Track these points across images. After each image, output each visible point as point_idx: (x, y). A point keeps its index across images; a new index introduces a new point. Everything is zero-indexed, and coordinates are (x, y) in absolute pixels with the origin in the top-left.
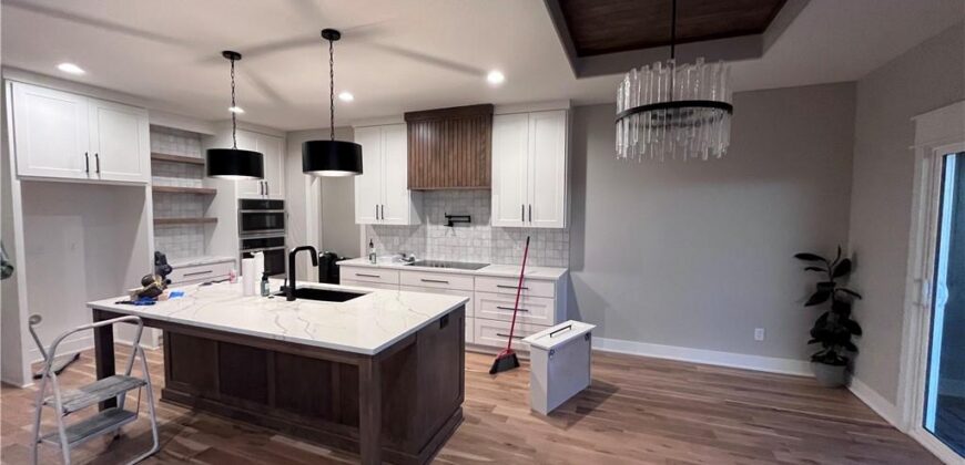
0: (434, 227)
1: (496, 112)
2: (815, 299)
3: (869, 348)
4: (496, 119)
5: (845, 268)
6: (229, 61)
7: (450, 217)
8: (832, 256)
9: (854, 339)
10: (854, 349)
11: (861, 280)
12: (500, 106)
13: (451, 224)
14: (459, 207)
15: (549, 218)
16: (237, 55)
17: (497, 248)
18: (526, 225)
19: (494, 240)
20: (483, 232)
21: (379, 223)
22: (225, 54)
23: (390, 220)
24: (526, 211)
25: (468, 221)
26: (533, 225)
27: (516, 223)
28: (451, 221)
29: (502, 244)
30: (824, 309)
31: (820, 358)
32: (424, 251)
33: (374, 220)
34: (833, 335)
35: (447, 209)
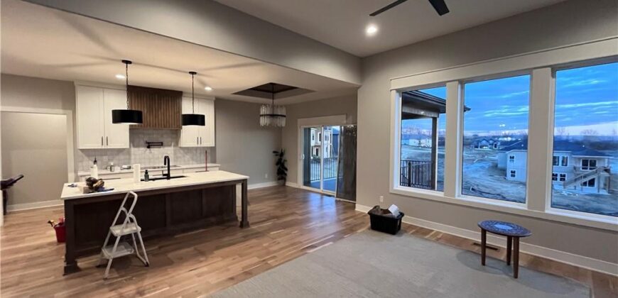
0: (136, 149)
1: (184, 95)
2: (277, 164)
4: (183, 98)
5: (282, 154)
6: (125, 65)
7: (149, 143)
8: (280, 152)
9: (286, 172)
11: (286, 157)
12: (186, 93)
13: (149, 147)
14: (155, 137)
15: (209, 142)
16: (130, 62)
17: (177, 158)
18: (199, 145)
19: (175, 154)
20: (168, 151)
21: (103, 147)
22: (124, 61)
23: (113, 145)
24: (199, 140)
25: (161, 144)
26: (202, 146)
27: (194, 144)
28: (149, 145)
29: (180, 155)
30: (279, 166)
31: (279, 179)
32: (129, 163)
33: (98, 146)
34: (281, 171)
35: (147, 139)
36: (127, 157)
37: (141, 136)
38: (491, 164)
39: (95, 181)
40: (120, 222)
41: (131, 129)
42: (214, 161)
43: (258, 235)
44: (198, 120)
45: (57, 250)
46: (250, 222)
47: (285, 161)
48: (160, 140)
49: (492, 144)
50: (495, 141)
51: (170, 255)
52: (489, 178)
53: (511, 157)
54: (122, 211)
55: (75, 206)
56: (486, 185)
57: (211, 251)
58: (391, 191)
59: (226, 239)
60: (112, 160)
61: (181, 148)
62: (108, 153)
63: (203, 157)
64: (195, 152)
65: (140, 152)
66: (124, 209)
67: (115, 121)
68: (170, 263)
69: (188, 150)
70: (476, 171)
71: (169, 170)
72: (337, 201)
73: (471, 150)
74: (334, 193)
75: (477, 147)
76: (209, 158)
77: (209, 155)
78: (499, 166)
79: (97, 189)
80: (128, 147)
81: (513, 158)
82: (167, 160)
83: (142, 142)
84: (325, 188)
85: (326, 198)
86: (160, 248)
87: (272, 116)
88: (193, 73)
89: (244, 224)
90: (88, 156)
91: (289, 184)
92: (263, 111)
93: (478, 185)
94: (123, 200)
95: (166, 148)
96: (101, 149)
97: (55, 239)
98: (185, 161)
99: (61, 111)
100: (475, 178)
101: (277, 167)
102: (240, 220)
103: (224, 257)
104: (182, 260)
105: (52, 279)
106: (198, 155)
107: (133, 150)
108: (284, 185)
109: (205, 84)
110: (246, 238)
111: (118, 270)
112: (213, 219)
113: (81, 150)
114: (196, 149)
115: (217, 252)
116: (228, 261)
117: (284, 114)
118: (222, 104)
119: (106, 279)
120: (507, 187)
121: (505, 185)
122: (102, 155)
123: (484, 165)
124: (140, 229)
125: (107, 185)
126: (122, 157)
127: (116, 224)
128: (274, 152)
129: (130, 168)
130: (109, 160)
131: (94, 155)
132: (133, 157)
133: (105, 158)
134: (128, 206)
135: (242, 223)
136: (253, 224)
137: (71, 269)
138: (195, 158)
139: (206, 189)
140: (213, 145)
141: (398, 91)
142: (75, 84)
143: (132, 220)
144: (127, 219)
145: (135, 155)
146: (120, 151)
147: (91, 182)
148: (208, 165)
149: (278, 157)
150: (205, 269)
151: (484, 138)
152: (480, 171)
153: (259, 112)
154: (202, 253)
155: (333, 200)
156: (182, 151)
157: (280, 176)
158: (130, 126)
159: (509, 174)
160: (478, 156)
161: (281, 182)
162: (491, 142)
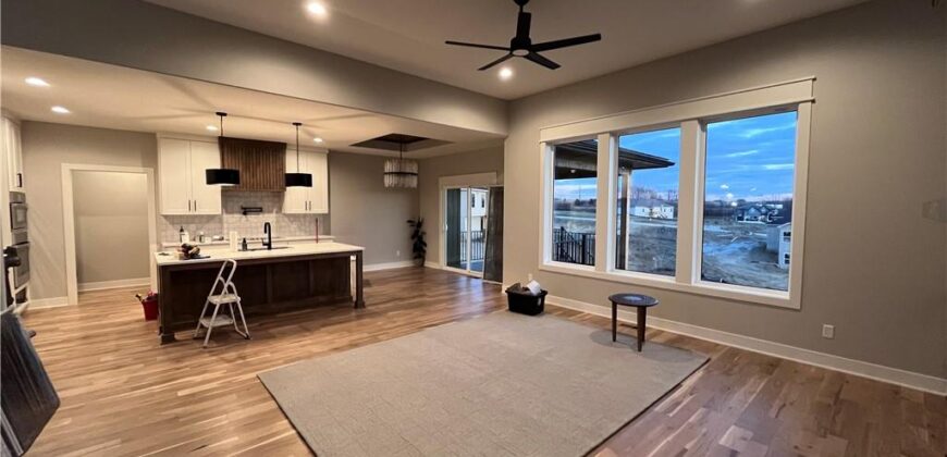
0: (230, 216)
1: (287, 148)
2: (413, 237)
3: (429, 250)
4: (287, 152)
5: (420, 225)
6: (220, 116)
7: (245, 208)
8: (417, 221)
9: (424, 248)
10: (424, 252)
11: (424, 228)
12: (289, 145)
13: (245, 213)
14: (251, 202)
15: (321, 207)
16: (225, 115)
17: (281, 227)
18: (308, 212)
19: (278, 222)
20: (270, 218)
21: (191, 213)
22: (218, 114)
23: (203, 211)
24: (308, 205)
25: (260, 210)
26: (312, 212)
27: (302, 211)
28: (246, 211)
29: (283, 224)
30: (416, 240)
31: (415, 258)
32: (221, 233)
33: (184, 211)
34: (418, 248)
35: (242, 203)
36: (218, 225)
37: (236, 199)
38: (757, 245)
39: (190, 248)
40: (218, 292)
41: (224, 191)
42: (328, 233)
43: (373, 315)
44: (304, 180)
45: (147, 326)
46: (367, 303)
47: (424, 233)
48: (259, 205)
49: (766, 214)
50: (770, 210)
51: (272, 331)
52: (752, 266)
53: (785, 234)
54: (220, 281)
55: (172, 273)
56: (746, 275)
57: (317, 328)
58: (540, 267)
59: (335, 319)
60: (201, 229)
61: (285, 214)
62: (197, 221)
63: (313, 227)
64: (302, 220)
65: (236, 218)
66: (222, 279)
67: (210, 182)
68: (272, 337)
69: (294, 217)
70: (733, 254)
71: (270, 238)
72: (484, 283)
73: (731, 224)
74: (481, 274)
75: (741, 219)
76: (321, 230)
77: (322, 224)
78: (769, 247)
79: (194, 256)
80: (220, 213)
81: (789, 234)
82: (267, 227)
83: (237, 208)
84: (473, 269)
85: (473, 281)
86: (261, 325)
87: (399, 174)
88: (297, 124)
89: (359, 304)
90: (173, 224)
91: (429, 264)
92: (388, 167)
93: (732, 276)
94: (219, 269)
95: (266, 215)
96: (187, 216)
97: (143, 316)
98: (290, 232)
99: (141, 169)
100: (731, 265)
101: (413, 242)
102: (354, 299)
103: (331, 333)
104: (284, 335)
105: (150, 348)
106: (307, 224)
107: (225, 216)
108: (422, 265)
109: (313, 136)
110: (359, 317)
111: (217, 342)
112: (322, 299)
113: (166, 217)
114: (305, 216)
115: (323, 329)
116: (335, 336)
117: (416, 172)
118: (337, 158)
119: (205, 348)
120: (776, 279)
121: (774, 276)
122: (188, 223)
123: (746, 246)
124: (239, 299)
125: (202, 253)
126: (212, 225)
127: (214, 294)
128: (409, 221)
129: (222, 239)
130: (197, 229)
131: (180, 222)
132: (225, 225)
133: (193, 227)
134: (225, 276)
135: (356, 302)
136: (370, 305)
137: (168, 339)
138: (303, 228)
139: (313, 261)
140: (326, 212)
141: (548, 143)
142: (158, 136)
143: (230, 290)
144: (225, 289)
145: (227, 222)
146: (210, 218)
147: (186, 248)
148: (320, 237)
149: (413, 229)
150: (309, 342)
151: (753, 205)
152: (738, 255)
153: (383, 169)
154: (308, 330)
155: (480, 282)
156: (286, 219)
157: (415, 254)
158: (223, 187)
159: (782, 259)
160: (738, 232)
161: (418, 261)
162: (763, 210)
